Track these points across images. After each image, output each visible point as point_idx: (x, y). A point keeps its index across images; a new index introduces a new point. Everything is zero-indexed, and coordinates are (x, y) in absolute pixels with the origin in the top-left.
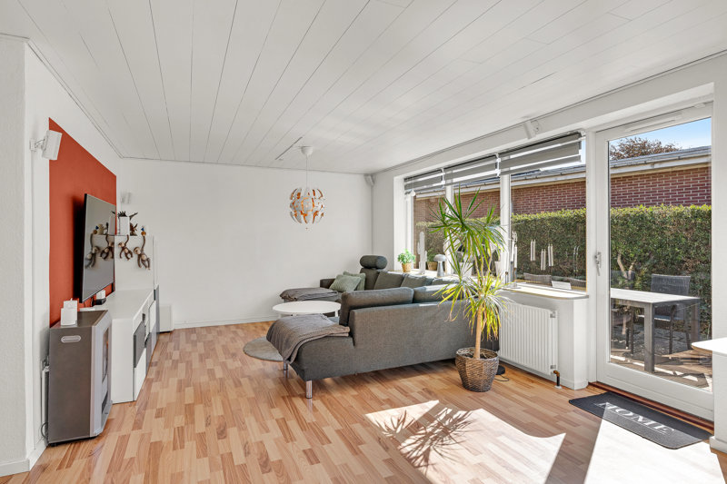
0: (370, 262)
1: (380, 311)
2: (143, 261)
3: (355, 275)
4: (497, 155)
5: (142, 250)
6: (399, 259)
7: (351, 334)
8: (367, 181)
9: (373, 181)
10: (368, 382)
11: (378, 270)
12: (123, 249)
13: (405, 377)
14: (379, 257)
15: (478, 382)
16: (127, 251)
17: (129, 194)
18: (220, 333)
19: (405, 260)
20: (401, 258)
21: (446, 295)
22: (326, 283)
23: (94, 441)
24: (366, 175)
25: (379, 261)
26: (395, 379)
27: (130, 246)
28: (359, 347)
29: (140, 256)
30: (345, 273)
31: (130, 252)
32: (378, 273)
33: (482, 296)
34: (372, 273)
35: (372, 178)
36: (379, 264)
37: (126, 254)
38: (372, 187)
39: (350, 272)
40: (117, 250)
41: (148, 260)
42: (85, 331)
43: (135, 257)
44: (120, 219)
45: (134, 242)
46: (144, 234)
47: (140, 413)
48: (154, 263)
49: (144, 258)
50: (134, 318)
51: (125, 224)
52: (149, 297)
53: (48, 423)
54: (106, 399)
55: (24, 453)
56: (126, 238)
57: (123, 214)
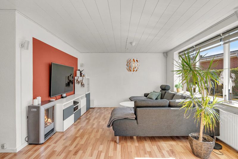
0: (163, 88)
1: (150, 109)
2: (83, 85)
3: (157, 92)
4: (221, 35)
5: (82, 81)
6: (175, 86)
7: (136, 119)
8: (164, 55)
9: (167, 55)
10: (146, 140)
11: (166, 91)
12: (77, 81)
13: (164, 141)
14: (167, 86)
15: (200, 153)
16: (78, 81)
17: (83, 64)
18: (107, 110)
19: (178, 87)
20: (176, 86)
21: (184, 105)
22: (146, 95)
23: (41, 145)
24: (164, 53)
25: (166, 87)
26: (159, 141)
27: (79, 80)
28: (139, 125)
29: (82, 83)
30: (154, 92)
31: (79, 82)
32: (166, 92)
33: (203, 107)
34: (164, 92)
35: (167, 54)
36: (166, 88)
37: (78, 83)
38: (166, 57)
39: (156, 91)
40: (76, 81)
41: (84, 84)
42: (38, 108)
43: (80, 83)
44: (77, 71)
45: (80, 79)
46: (84, 76)
47: (61, 137)
48: (86, 85)
49: (83, 84)
50: (64, 104)
51: (78, 73)
52: (80, 97)
53: (28, 137)
54: (53, 130)
55: (16, 146)
56: (78, 77)
57: (79, 70)
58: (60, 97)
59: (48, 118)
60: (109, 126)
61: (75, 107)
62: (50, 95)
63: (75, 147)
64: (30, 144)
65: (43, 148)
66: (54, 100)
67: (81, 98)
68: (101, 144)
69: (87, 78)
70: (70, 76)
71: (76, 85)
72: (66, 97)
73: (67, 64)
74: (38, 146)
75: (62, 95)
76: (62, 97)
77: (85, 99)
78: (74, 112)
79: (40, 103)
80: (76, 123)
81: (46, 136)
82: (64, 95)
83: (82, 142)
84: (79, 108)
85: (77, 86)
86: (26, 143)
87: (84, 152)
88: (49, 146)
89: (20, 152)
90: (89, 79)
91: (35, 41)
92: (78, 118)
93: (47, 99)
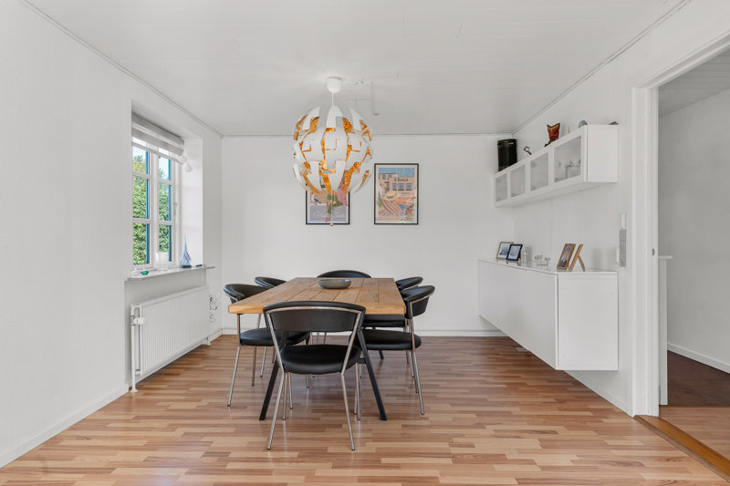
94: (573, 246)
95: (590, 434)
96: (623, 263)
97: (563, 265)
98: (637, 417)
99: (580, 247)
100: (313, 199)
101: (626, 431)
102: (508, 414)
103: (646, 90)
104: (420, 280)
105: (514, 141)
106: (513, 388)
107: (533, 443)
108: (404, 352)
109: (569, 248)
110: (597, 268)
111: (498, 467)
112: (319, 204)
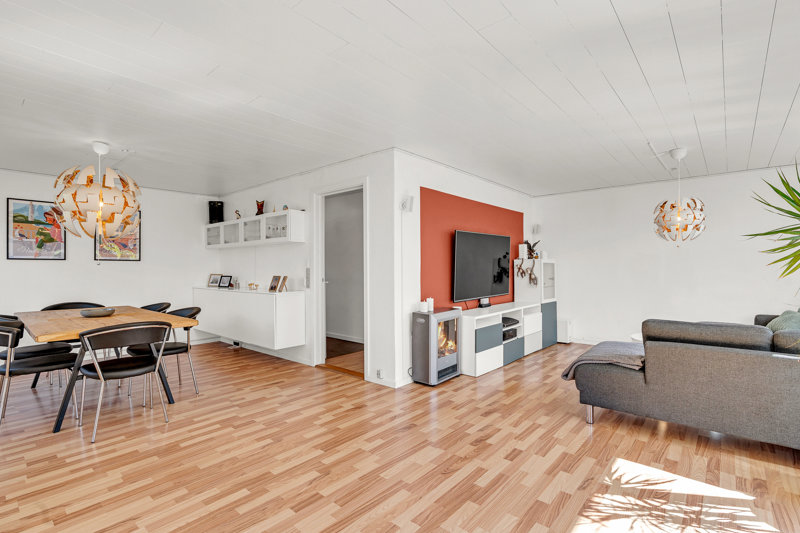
2: (533, 280)
5: (532, 271)
7: (643, 369)
12: (519, 269)
17: (539, 226)
22: (763, 320)
23: (431, 387)
27: (524, 267)
28: (650, 386)
29: (530, 275)
31: (523, 272)
37: (522, 274)
40: (516, 270)
41: (536, 279)
42: (426, 317)
43: (527, 276)
44: (520, 246)
45: (527, 264)
46: (536, 258)
47: (468, 385)
48: (541, 280)
49: (533, 277)
50: (477, 318)
51: (523, 250)
52: (522, 308)
53: (413, 368)
54: (454, 368)
55: (394, 378)
56: (523, 260)
57: (527, 243)
58: (476, 303)
59: (448, 339)
60: (567, 375)
61: (508, 331)
62: (452, 299)
63: (490, 405)
64: (416, 382)
65: (434, 392)
66: (460, 308)
67: (527, 311)
68: (547, 415)
69: (543, 261)
70: (505, 257)
71: (518, 279)
72: (489, 305)
73: (493, 231)
74: (426, 388)
75: (479, 300)
76: (481, 306)
77: (539, 315)
78: (504, 342)
79: (432, 309)
80: (506, 367)
81: (441, 374)
82: (485, 301)
83: (507, 401)
84: (519, 336)
85: (520, 283)
86: (410, 378)
87: (503, 417)
88: (444, 392)
89: (400, 389)
90: (553, 265)
91: (425, 193)
92: (515, 357)
93: (448, 304)
94: (279, 277)
95: (300, 378)
96: (308, 286)
97: (273, 288)
98: (317, 366)
99: (285, 278)
100: (17, 233)
101: (311, 374)
102: (252, 381)
103: (320, 197)
104: (169, 305)
105: (222, 203)
106: (243, 368)
107: (275, 389)
108: (175, 356)
109: (276, 279)
110: (292, 290)
111: (266, 402)
112: (25, 240)
